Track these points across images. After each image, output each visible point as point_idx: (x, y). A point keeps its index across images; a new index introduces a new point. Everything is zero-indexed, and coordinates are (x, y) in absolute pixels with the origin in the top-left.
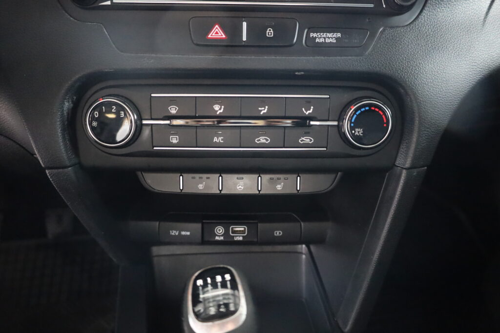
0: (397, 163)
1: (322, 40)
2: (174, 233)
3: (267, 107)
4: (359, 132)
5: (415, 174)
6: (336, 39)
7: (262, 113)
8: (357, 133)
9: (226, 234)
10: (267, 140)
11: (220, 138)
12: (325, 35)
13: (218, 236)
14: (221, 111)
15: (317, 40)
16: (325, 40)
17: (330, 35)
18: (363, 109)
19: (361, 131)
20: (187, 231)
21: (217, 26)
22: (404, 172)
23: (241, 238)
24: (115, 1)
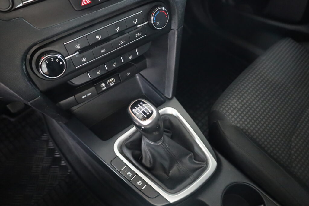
0: (172, 28)
2: (84, 97)
3: (119, 27)
5: (180, 30)
7: (117, 31)
8: (157, 24)
9: (106, 85)
10: (123, 42)
11: (104, 50)
13: (103, 88)
18: (157, 13)
19: (159, 22)
20: (89, 93)
22: (176, 31)
23: (113, 84)
24: (24, 3)
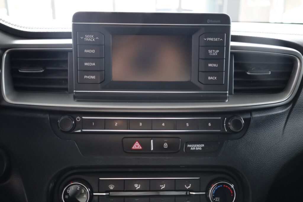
1: (194, 149)
3: (165, 185)
4: (217, 199)
6: (202, 148)
7: (162, 188)
12: (195, 146)
14: (139, 187)
15: (191, 149)
16: (196, 149)
17: (198, 146)
18: (219, 187)
19: (219, 199)
21: (137, 142)
24: (83, 130)
